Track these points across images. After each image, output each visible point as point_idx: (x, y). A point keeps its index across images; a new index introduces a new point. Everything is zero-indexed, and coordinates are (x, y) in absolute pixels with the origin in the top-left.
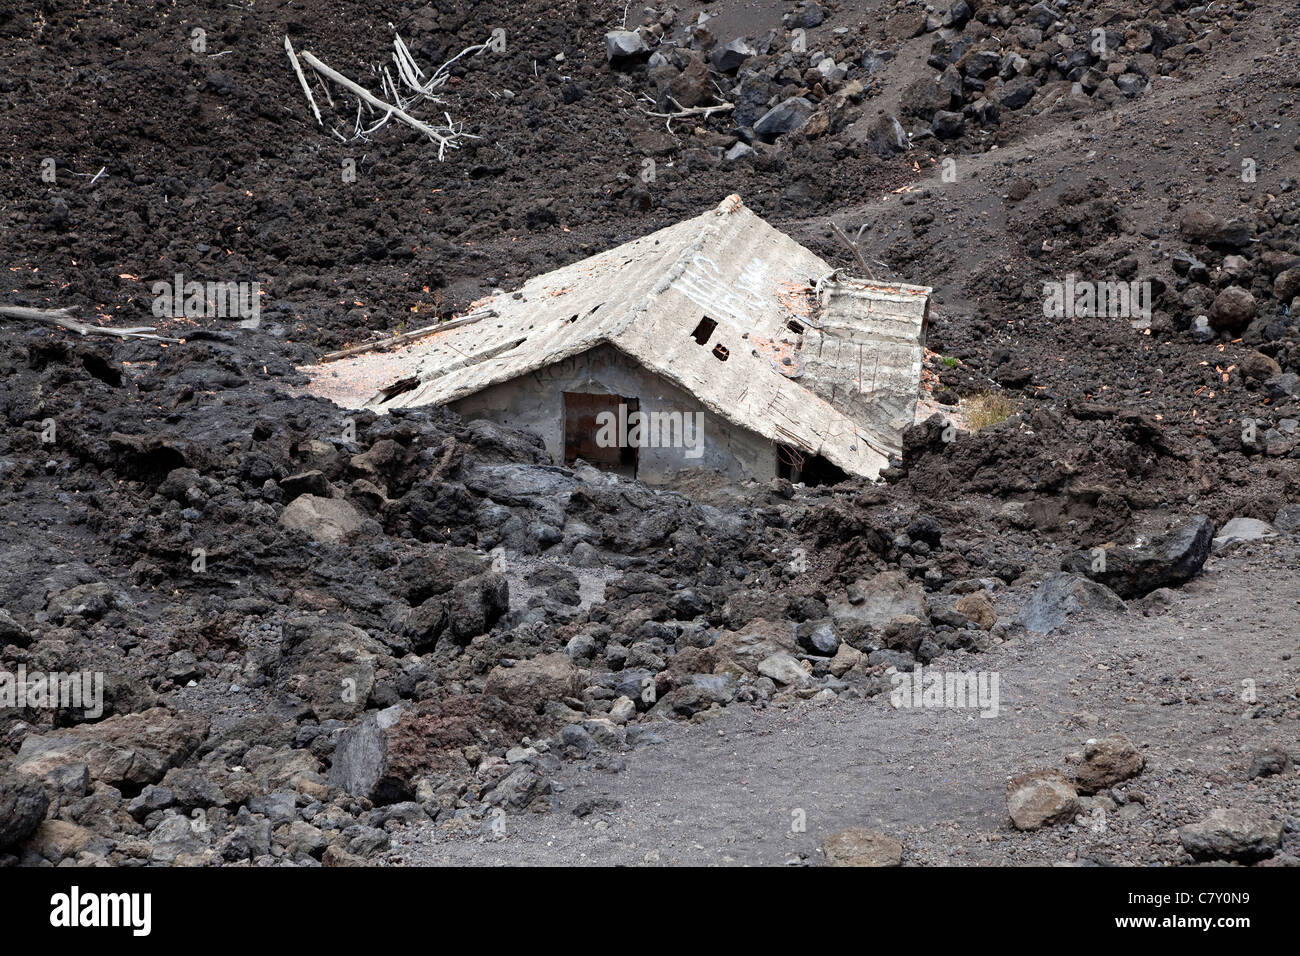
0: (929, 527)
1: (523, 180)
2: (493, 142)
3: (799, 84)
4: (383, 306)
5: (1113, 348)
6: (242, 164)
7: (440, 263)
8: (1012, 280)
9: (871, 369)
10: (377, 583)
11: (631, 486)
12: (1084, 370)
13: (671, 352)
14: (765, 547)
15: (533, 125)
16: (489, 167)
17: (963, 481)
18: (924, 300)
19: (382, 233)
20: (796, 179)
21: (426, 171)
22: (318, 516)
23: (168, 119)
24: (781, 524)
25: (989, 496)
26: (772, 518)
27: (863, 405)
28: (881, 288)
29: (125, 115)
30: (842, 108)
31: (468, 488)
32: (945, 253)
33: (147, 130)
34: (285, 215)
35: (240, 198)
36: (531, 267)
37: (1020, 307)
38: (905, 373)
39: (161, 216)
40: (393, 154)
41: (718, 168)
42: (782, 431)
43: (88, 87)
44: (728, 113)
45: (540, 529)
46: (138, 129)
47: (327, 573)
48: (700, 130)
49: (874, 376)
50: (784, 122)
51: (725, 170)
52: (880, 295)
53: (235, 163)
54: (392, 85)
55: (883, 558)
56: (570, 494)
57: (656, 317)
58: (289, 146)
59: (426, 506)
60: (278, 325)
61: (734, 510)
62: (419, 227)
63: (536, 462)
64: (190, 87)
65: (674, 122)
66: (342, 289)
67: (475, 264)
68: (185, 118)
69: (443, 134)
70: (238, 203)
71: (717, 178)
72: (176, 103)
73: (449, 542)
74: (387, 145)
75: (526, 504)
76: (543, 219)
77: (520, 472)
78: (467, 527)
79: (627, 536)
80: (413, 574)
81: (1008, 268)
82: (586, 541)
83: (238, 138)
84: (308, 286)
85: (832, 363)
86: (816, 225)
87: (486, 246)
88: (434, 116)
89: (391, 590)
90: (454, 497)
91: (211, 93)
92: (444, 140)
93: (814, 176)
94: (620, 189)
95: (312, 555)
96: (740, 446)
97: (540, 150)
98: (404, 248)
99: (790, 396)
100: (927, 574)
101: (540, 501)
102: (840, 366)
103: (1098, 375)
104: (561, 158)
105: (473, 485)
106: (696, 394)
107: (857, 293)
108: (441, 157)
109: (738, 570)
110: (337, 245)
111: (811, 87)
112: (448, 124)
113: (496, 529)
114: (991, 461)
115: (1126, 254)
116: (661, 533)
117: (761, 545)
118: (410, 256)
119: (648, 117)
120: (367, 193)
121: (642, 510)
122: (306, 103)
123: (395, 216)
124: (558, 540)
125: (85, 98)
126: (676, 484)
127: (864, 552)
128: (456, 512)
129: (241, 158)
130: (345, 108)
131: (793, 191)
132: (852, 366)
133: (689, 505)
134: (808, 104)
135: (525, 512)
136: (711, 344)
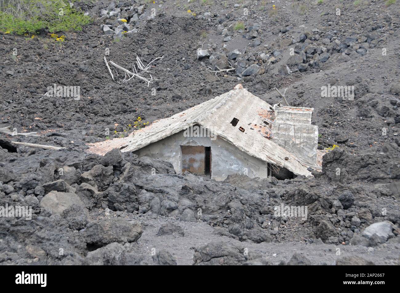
0: (349, 196)
1: (172, 90)
2: (164, 81)
3: (255, 61)
4: (125, 126)
5: (375, 129)
6: (89, 91)
7: (144, 112)
8: (334, 110)
9: (299, 135)
10: (68, 241)
11: (209, 182)
12: (366, 137)
13: (223, 128)
14: (271, 207)
15: (175, 76)
16: (162, 88)
17: (353, 175)
18: (311, 113)
19: (128, 106)
20: (258, 83)
21: (143, 90)
22: (57, 201)
23: (67, 78)
24: (275, 197)
25: (366, 181)
26: (272, 194)
27: (297, 148)
28: (295, 109)
29: (54, 78)
30: (269, 65)
31: (135, 185)
32: (310, 102)
33: (60, 82)
34: (99, 103)
35: (86, 99)
36: (173, 112)
37: (338, 118)
38: (312, 135)
39: (60, 104)
40: (134, 86)
41: (232, 82)
42: (269, 158)
43: (44, 70)
44: (234, 71)
45: (168, 203)
46: (58, 81)
47: (43, 235)
48: (226, 76)
49: (300, 137)
50: (251, 72)
51: (235, 82)
52: (295, 111)
53: (87, 90)
54: (135, 70)
55: (329, 212)
56: (181, 186)
57: (216, 116)
58: (104, 86)
59: (115, 194)
60: (84, 131)
61: (254, 191)
62: (140, 104)
63: (168, 173)
64: (74, 70)
65: (217, 73)
66: (112, 122)
67: (155, 112)
68: (72, 78)
69: (149, 80)
70: (85, 101)
71: (233, 84)
72: (70, 74)
73: (126, 210)
74: (132, 84)
75: (162, 192)
76: (177, 98)
77: (160, 177)
78: (134, 203)
79: (208, 205)
80: (92, 233)
81: (332, 106)
82: (189, 208)
83: (88, 83)
84: (101, 121)
85: (283, 133)
86: (266, 95)
87: (159, 107)
88: (147, 75)
89: (75, 245)
90: (128, 189)
91: (81, 71)
92: (149, 82)
93: (264, 81)
94: (202, 88)
95: (38, 225)
96: (252, 164)
97: (178, 82)
98: (133, 109)
99: (270, 145)
100: (353, 219)
101: (168, 190)
102: (287, 134)
103: (372, 138)
104: (184, 84)
105: (138, 184)
106: (234, 144)
107: (287, 111)
108: (148, 86)
109: (260, 219)
110: (113, 110)
111: (259, 61)
112: (151, 78)
113: (148, 204)
114: (366, 166)
115: (373, 99)
116: (224, 203)
117: (269, 206)
118: (135, 111)
119: (210, 72)
120: (125, 97)
121: (214, 192)
122: (110, 74)
123: (132, 101)
124: (177, 208)
125: (42, 73)
126: (228, 181)
127: (320, 209)
128: (129, 197)
129: (89, 89)
130: (121, 76)
131: (257, 86)
132: (292, 133)
133: (236, 189)
134: (258, 66)
135: (161, 195)
136: (238, 126)
